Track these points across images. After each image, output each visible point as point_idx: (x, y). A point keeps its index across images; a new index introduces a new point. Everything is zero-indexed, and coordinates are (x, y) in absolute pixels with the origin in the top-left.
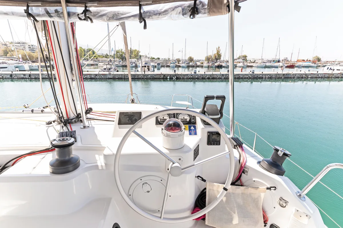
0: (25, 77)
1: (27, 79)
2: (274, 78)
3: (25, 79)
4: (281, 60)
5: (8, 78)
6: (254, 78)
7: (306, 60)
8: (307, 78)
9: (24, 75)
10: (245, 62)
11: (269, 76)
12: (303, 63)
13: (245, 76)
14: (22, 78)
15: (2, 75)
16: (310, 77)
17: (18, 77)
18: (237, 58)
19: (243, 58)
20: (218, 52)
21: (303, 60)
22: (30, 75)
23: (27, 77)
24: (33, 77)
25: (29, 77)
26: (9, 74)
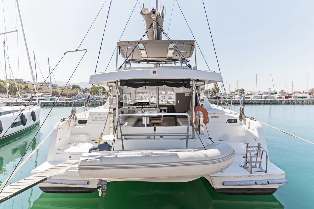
0: (63, 104)
1: (64, 106)
2: (263, 103)
3: (63, 106)
4: (278, 92)
5: (51, 105)
6: (245, 103)
7: (302, 91)
8: (294, 103)
9: (63, 103)
10: (243, 94)
11: (258, 102)
12: (299, 94)
13: (237, 102)
14: (61, 105)
15: (47, 103)
16: (296, 102)
17: (58, 105)
18: (235, 91)
19: (241, 92)
20: (216, 86)
21: (300, 92)
22: (67, 103)
23: (64, 104)
24: (69, 104)
25: (66, 105)
26: (52, 102)
